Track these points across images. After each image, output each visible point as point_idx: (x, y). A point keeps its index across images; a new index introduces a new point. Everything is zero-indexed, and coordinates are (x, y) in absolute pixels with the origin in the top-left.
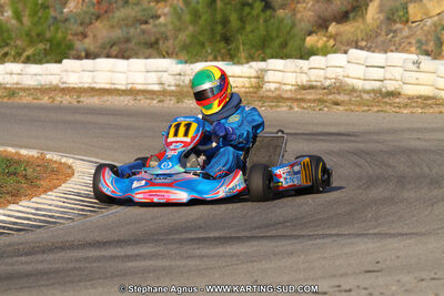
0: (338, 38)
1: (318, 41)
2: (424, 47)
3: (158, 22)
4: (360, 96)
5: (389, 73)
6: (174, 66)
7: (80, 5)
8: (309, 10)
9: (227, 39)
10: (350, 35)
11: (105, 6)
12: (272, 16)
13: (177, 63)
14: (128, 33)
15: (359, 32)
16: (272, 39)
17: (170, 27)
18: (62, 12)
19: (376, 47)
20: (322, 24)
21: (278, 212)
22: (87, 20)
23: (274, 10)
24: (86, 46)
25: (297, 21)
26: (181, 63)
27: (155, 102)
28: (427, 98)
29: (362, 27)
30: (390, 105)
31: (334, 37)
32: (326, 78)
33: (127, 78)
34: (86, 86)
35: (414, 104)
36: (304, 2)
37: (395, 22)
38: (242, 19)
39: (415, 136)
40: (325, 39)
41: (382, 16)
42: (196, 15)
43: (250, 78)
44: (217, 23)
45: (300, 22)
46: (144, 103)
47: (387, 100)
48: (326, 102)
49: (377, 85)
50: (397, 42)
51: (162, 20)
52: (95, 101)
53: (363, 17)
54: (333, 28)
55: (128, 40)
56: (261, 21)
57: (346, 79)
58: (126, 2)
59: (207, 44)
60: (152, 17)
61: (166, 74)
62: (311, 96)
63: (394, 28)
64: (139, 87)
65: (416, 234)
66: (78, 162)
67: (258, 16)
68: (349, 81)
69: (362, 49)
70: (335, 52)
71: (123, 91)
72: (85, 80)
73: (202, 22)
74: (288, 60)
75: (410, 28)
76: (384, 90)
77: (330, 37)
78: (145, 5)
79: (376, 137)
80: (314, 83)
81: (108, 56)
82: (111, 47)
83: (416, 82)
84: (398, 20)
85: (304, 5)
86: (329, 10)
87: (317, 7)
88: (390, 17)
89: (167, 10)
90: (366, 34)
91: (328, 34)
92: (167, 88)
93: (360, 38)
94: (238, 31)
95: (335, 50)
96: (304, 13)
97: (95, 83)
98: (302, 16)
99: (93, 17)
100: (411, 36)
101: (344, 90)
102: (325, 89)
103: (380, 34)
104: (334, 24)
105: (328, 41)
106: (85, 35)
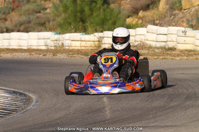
0: (144, 19)
1: (133, 21)
2: (191, 23)
3: (45, 12)
4: (154, 51)
5: (169, 38)
6: (54, 36)
7: (3, 4)
8: (128, 4)
9: (83, 21)
10: (150, 17)
11: (16, 4)
12: (108, 7)
13: (55, 34)
14: (29, 18)
16: (107, 20)
17: (52, 15)
19: (165, 24)
20: (135, 12)
22: (7, 12)
23: (109, 4)
24: (6, 26)
25: (121, 10)
26: (57, 34)
27: (41, 56)
28: (190, 51)
29: (157, 13)
30: (170, 55)
31: (142, 18)
32: (135, 41)
33: (28, 43)
34: (6, 47)
35: (183, 55)
37: (175, 9)
38: (91, 10)
39: (180, 72)
40: (137, 20)
41: (167, 7)
42: (66, 8)
43: (94, 41)
44: (77, 12)
45: (123, 10)
46: (35, 56)
47: (168, 52)
49: (163, 44)
50: (176, 21)
51: (48, 11)
52: (8, 56)
53: (157, 7)
54: (141, 14)
55: (29, 22)
56: (102, 10)
58: (28, 1)
59: (72, 23)
60: (43, 9)
61: (49, 41)
63: (174, 13)
64: (32, 47)
65: (175, 126)
67: (100, 8)
68: (148, 42)
69: (157, 25)
70: (142, 27)
71: (25, 50)
72: (4, 44)
73: (69, 11)
75: (183, 13)
76: (167, 47)
77: (139, 18)
78: (39, 3)
81: (19, 31)
82: (20, 26)
83: (184, 42)
84: (176, 9)
85: (125, 1)
86: (139, 4)
87: (132, 3)
88: (172, 7)
89: (51, 5)
90: (159, 17)
91: (138, 17)
92: (50, 48)
93: (156, 19)
94: (89, 16)
95: (142, 26)
96: (125, 6)
97: (10, 46)
98: (124, 7)
99: (10, 10)
100: (184, 17)
101: (145, 48)
102: (135, 47)
103: (166, 16)
104: (141, 11)
105: (138, 21)
106: (6, 20)
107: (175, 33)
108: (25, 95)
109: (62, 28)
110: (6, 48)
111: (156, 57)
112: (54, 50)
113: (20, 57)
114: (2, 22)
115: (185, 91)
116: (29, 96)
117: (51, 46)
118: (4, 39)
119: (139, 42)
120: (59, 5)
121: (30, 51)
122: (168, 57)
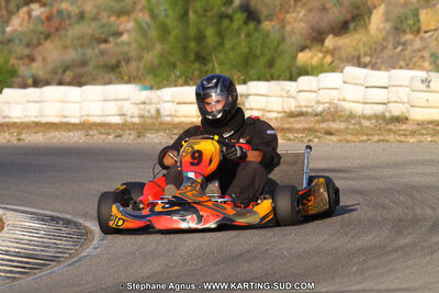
0: (336, 53)
1: (312, 58)
3: (119, 40)
4: (360, 124)
5: (394, 94)
6: (138, 93)
7: (25, 23)
8: (301, 20)
10: (350, 50)
11: (55, 22)
12: (257, 29)
13: (141, 90)
14: (84, 54)
15: (361, 45)
16: (256, 57)
17: (134, 46)
18: (4, 32)
19: (382, 63)
20: (317, 37)
21: (246, 266)
22: (35, 41)
23: (258, 21)
24: (34, 72)
25: (287, 35)
26: (145, 88)
27: (111, 137)
29: (365, 39)
30: (395, 132)
31: (332, 52)
32: (318, 102)
33: (81, 108)
34: (33, 119)
35: (424, 132)
36: (294, 11)
37: (404, 32)
38: (220, 35)
39: (418, 170)
40: (320, 55)
41: (388, 26)
42: (164, 31)
44: (190, 39)
45: (290, 35)
46: (98, 139)
47: (392, 126)
48: (316, 131)
49: (379, 109)
50: (407, 57)
51: (125, 37)
52: (38, 139)
53: (366, 26)
54: (330, 42)
55: (84, 63)
56: (243, 35)
57: (343, 103)
59: (179, 65)
60: (113, 35)
61: (127, 104)
62: (300, 124)
63: (403, 40)
64: (92, 119)
65: (408, 289)
66: (10, 214)
67: (239, 30)
68: (347, 105)
69: (365, 66)
70: (333, 71)
71: (74, 125)
72: (29, 114)
73: (171, 38)
74: (272, 82)
75: (422, 39)
76: (388, 115)
77: (327, 52)
78: (104, 20)
79: (371, 173)
80: (304, 109)
81: (60, 83)
82: (64, 71)
83: (425, 104)
84: (408, 30)
85: (294, 15)
86: (325, 19)
87: (310, 17)
88: (399, 26)
89: (131, 25)
90: (370, 48)
91: (324, 49)
92: (129, 120)
93: (362, 53)
94: (215, 49)
95: (333, 68)
96: (296, 25)
97: (42, 116)
98: (293, 29)
99: (42, 36)
100: (425, 47)
101: (340, 117)
102: (317, 115)
103: (386, 47)
104: (331, 36)
105: (324, 57)
106: (32, 59)
107: (407, 83)
108: (77, 225)
109: (155, 76)
110: (34, 122)
111: (365, 138)
112: (140, 124)
113: (65, 140)
114: (24, 65)
115: (429, 212)
116: (85, 227)
117: (132, 117)
118: (28, 102)
119: (327, 105)
120: (148, 24)
121: (85, 126)
122: (391, 137)
